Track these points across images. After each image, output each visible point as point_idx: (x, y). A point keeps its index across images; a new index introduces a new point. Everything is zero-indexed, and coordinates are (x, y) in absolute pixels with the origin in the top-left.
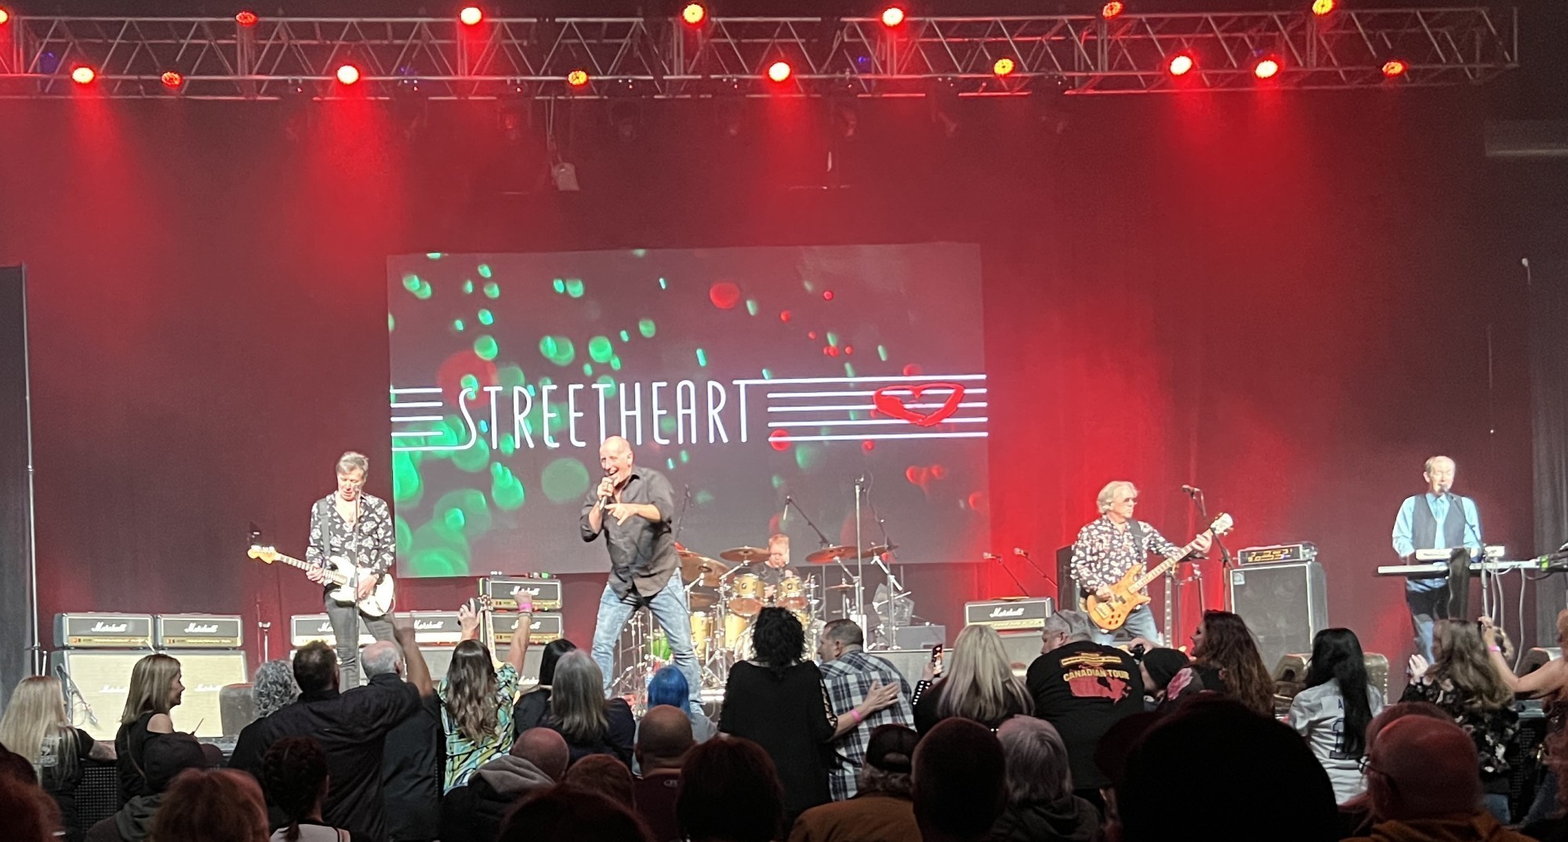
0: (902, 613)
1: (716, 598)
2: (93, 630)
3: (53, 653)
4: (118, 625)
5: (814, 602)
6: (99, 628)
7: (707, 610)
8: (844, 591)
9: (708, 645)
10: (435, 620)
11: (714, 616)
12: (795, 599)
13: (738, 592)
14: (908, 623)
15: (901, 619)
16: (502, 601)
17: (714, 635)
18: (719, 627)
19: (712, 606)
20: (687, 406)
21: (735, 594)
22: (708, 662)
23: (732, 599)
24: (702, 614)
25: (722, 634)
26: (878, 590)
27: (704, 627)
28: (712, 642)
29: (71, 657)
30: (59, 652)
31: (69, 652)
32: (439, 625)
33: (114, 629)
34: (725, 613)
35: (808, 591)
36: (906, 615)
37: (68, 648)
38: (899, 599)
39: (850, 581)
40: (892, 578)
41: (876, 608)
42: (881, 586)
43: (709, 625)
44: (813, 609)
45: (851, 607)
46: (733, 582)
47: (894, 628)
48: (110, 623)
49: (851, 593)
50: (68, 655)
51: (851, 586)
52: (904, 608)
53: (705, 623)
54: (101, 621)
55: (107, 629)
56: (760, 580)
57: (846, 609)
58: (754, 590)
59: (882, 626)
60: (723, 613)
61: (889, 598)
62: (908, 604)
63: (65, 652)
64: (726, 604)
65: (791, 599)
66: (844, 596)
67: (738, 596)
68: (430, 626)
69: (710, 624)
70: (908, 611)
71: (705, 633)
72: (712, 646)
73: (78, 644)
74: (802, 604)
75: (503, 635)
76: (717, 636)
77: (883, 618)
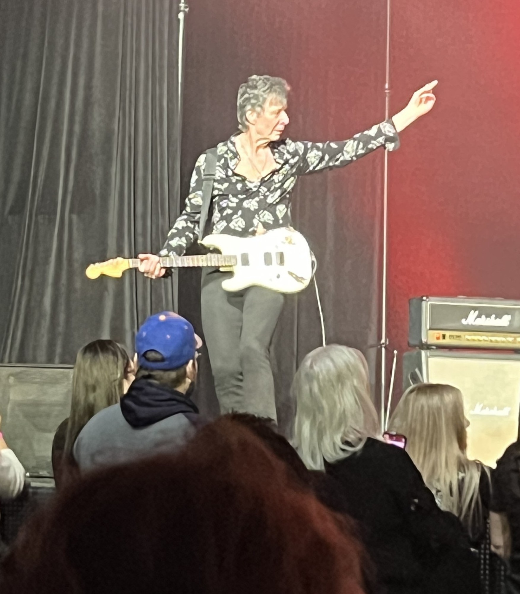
2: (464, 322)
3: (405, 354)
4: (499, 316)
6: (472, 319)
29: (431, 360)
30: (414, 352)
31: (429, 353)
33: (492, 321)
37: (428, 347)
48: (487, 313)
50: (427, 357)
54: (475, 309)
55: (483, 321)
63: (423, 353)
73: (442, 342)
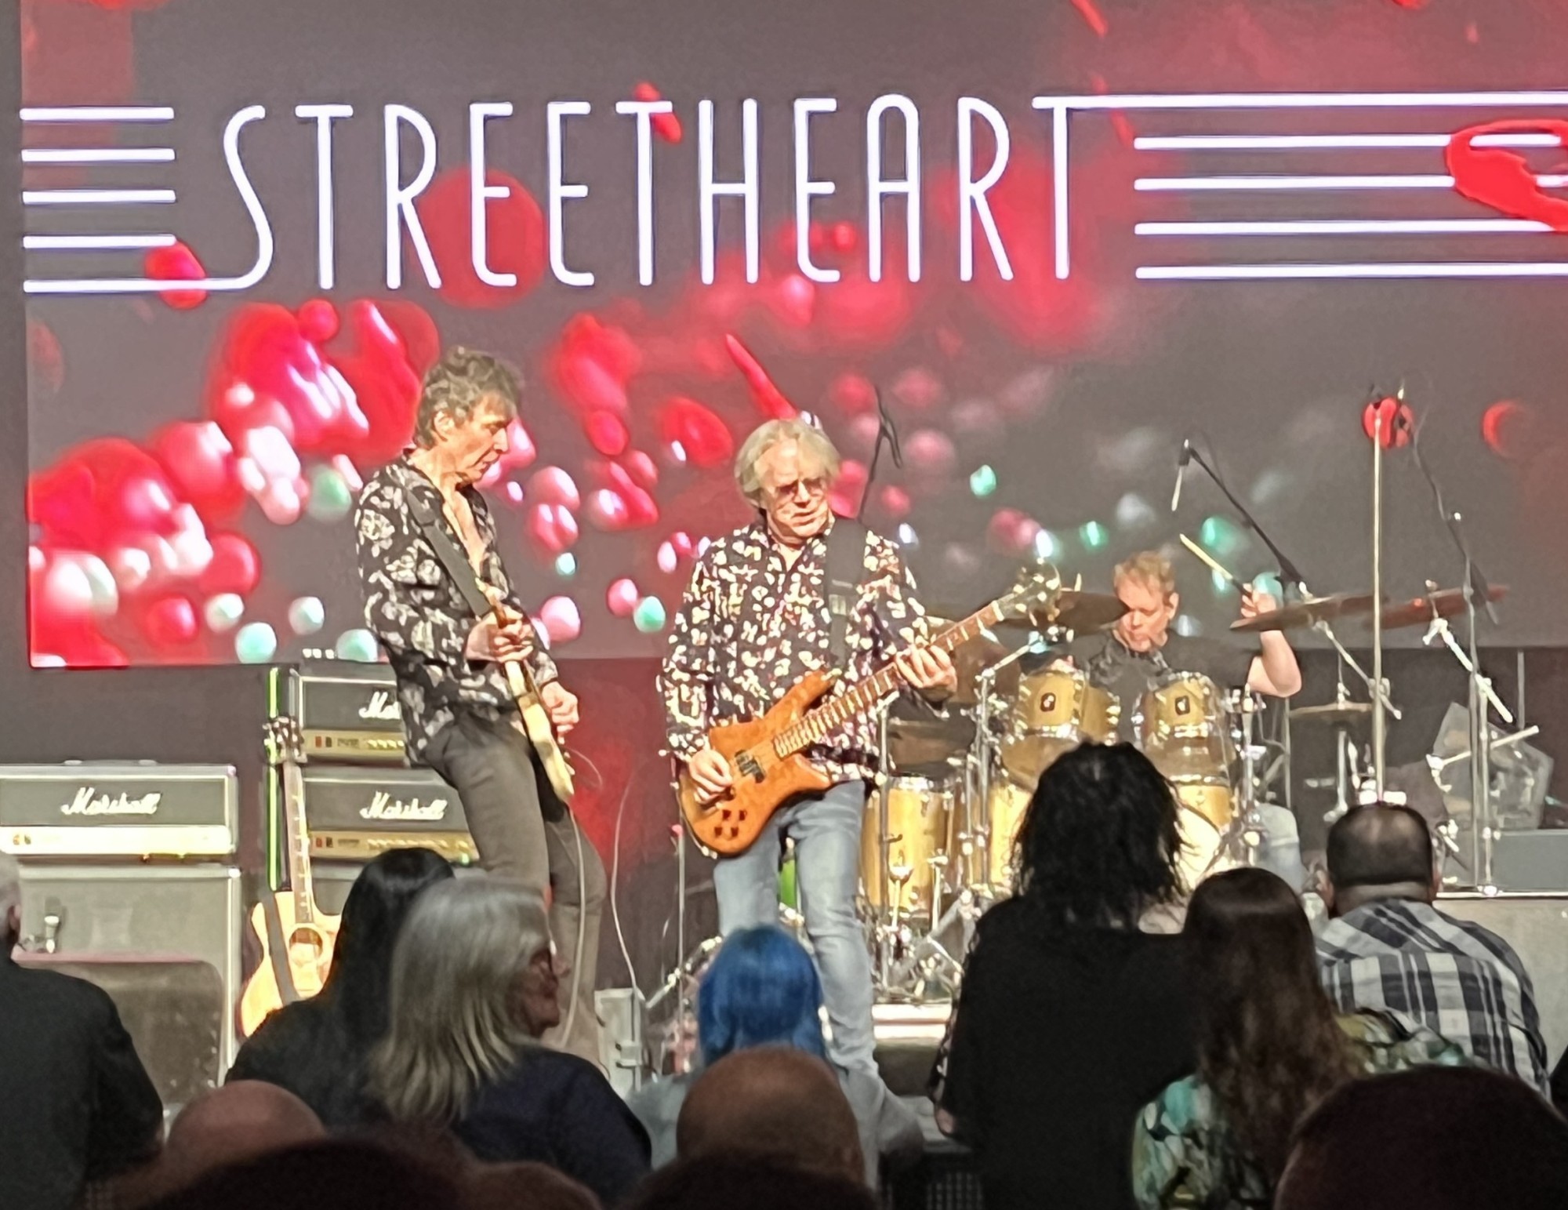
0: (1516, 789)
1: (963, 736)
5: (1254, 753)
7: (937, 773)
8: (1341, 720)
9: (939, 876)
10: (137, 791)
11: (958, 791)
12: (1198, 741)
13: (1030, 717)
14: (1534, 820)
15: (1513, 808)
16: (334, 735)
17: (958, 843)
18: (972, 820)
19: (953, 762)
20: (893, 169)
21: (1021, 725)
22: (937, 926)
23: (1011, 740)
24: (920, 783)
25: (981, 841)
26: (1446, 721)
27: (926, 823)
28: (952, 865)
32: (149, 804)
34: (991, 782)
35: (1235, 720)
36: (1527, 797)
38: (1508, 748)
39: (1359, 692)
40: (1483, 686)
41: (1435, 774)
42: (1455, 706)
43: (942, 816)
44: (1250, 772)
45: (1362, 768)
46: (1014, 691)
47: (1487, 833)
49: (1361, 731)
51: (1363, 707)
52: (1520, 774)
53: (932, 809)
56: (1094, 683)
57: (1349, 773)
58: (1076, 714)
59: (1453, 828)
60: (984, 780)
61: (1475, 743)
62: (1534, 766)
64: (993, 753)
65: (1184, 741)
66: (1342, 735)
67: (1029, 733)
68: (123, 806)
69: (947, 814)
70: (1534, 786)
71: (930, 839)
72: (950, 877)
74: (1216, 757)
75: (336, 836)
76: (967, 849)
77: (1457, 805)
